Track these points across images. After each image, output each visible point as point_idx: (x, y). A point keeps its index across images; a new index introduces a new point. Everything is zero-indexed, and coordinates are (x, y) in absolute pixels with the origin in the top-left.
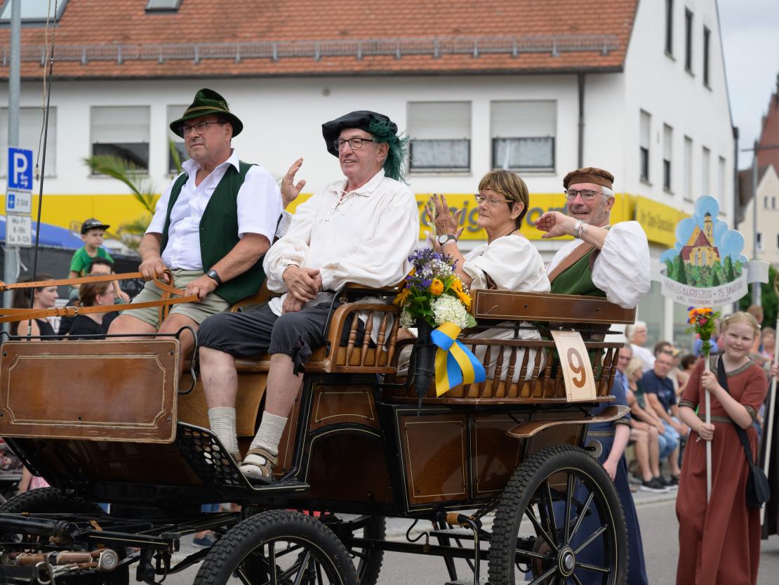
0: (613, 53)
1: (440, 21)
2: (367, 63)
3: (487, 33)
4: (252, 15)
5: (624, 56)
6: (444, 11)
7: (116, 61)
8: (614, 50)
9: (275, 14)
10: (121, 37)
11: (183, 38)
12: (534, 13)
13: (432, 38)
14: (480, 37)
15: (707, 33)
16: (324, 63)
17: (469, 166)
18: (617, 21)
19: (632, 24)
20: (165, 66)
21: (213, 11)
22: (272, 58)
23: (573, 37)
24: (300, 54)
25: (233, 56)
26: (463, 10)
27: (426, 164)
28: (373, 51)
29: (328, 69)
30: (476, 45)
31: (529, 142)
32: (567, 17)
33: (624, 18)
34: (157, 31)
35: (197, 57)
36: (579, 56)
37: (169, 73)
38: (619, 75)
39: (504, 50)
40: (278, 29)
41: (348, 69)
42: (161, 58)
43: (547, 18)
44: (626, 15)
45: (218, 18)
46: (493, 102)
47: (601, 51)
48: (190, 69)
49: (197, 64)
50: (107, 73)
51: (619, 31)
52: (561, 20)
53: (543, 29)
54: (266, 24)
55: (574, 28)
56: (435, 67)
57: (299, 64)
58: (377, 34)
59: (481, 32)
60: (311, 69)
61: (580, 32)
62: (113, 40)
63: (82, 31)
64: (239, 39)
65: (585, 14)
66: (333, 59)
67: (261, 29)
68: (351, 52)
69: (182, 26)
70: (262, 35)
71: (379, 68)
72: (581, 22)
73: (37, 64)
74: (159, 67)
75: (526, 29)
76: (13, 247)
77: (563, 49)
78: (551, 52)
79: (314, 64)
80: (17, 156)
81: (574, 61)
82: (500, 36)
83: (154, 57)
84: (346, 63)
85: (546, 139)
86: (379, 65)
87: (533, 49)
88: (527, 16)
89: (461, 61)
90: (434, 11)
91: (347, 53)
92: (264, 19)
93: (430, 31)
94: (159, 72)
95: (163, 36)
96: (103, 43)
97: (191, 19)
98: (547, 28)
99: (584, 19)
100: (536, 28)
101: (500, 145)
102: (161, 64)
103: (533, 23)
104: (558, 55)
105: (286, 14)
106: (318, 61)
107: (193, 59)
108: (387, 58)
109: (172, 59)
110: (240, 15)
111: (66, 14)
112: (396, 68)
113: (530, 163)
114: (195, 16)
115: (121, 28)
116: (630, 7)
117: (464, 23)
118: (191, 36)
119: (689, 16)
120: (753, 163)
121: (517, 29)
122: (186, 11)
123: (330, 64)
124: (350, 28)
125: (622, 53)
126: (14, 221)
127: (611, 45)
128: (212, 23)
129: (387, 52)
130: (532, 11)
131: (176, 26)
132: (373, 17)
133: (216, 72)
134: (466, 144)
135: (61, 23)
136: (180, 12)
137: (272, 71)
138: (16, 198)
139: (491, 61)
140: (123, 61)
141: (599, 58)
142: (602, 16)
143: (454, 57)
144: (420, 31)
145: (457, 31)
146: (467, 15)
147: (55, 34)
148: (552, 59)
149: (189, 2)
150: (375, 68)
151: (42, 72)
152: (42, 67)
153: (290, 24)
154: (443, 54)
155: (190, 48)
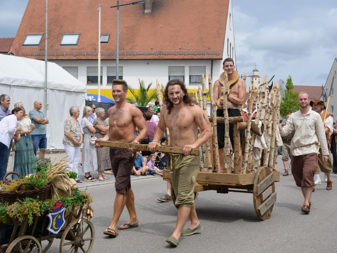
0: (219, 55)
1: (175, 46)
2: (159, 56)
3: (188, 49)
4: (127, 44)
5: (222, 56)
6: (176, 44)
7: (94, 55)
9: (133, 44)
10: (94, 49)
12: (199, 45)
15: (233, 48)
16: (148, 56)
18: (220, 47)
19: (223, 48)
22: (134, 55)
23: (209, 51)
24: (142, 54)
25: (125, 54)
28: (160, 53)
29: (149, 58)
30: (186, 52)
32: (207, 46)
36: (211, 56)
37: (108, 59)
38: (221, 60)
39: (193, 54)
40: (135, 48)
41: (154, 58)
42: (106, 54)
43: (202, 46)
44: (222, 45)
46: (190, 66)
47: (217, 54)
50: (92, 58)
51: (221, 49)
55: (209, 49)
56: (176, 58)
57: (142, 57)
58: (160, 49)
59: (186, 49)
61: (211, 50)
63: (84, 47)
64: (125, 50)
65: (212, 45)
66: (150, 55)
67: (130, 48)
68: (154, 54)
69: (110, 46)
71: (162, 58)
72: (211, 47)
73: (73, 56)
74: (105, 57)
75: (198, 49)
78: (204, 54)
79: (145, 57)
82: (191, 50)
83: (104, 54)
87: (200, 54)
88: (197, 45)
90: (174, 44)
92: (131, 45)
93: (173, 49)
94: (106, 58)
96: (90, 51)
98: (202, 48)
100: (200, 49)
101: (192, 77)
103: (199, 47)
104: (206, 55)
105: (136, 44)
108: (164, 55)
109: (109, 55)
110: (124, 44)
111: (78, 43)
112: (166, 58)
113: (199, 82)
114: (113, 44)
115: (94, 47)
116: (222, 43)
118: (112, 49)
119: (231, 44)
121: (195, 49)
122: (110, 43)
124: (153, 47)
127: (219, 53)
131: (108, 46)
132: (158, 45)
133: (120, 58)
134: (183, 77)
135: (78, 45)
137: (135, 58)
139: (190, 56)
140: (96, 55)
141: (216, 56)
142: (216, 46)
143: (181, 55)
144: (171, 49)
145: (180, 49)
146: (182, 45)
147: (77, 48)
148: (205, 56)
149: (111, 40)
150: (161, 58)
151: (75, 58)
152: (74, 56)
153: (138, 46)
154: (178, 54)
155: (113, 52)
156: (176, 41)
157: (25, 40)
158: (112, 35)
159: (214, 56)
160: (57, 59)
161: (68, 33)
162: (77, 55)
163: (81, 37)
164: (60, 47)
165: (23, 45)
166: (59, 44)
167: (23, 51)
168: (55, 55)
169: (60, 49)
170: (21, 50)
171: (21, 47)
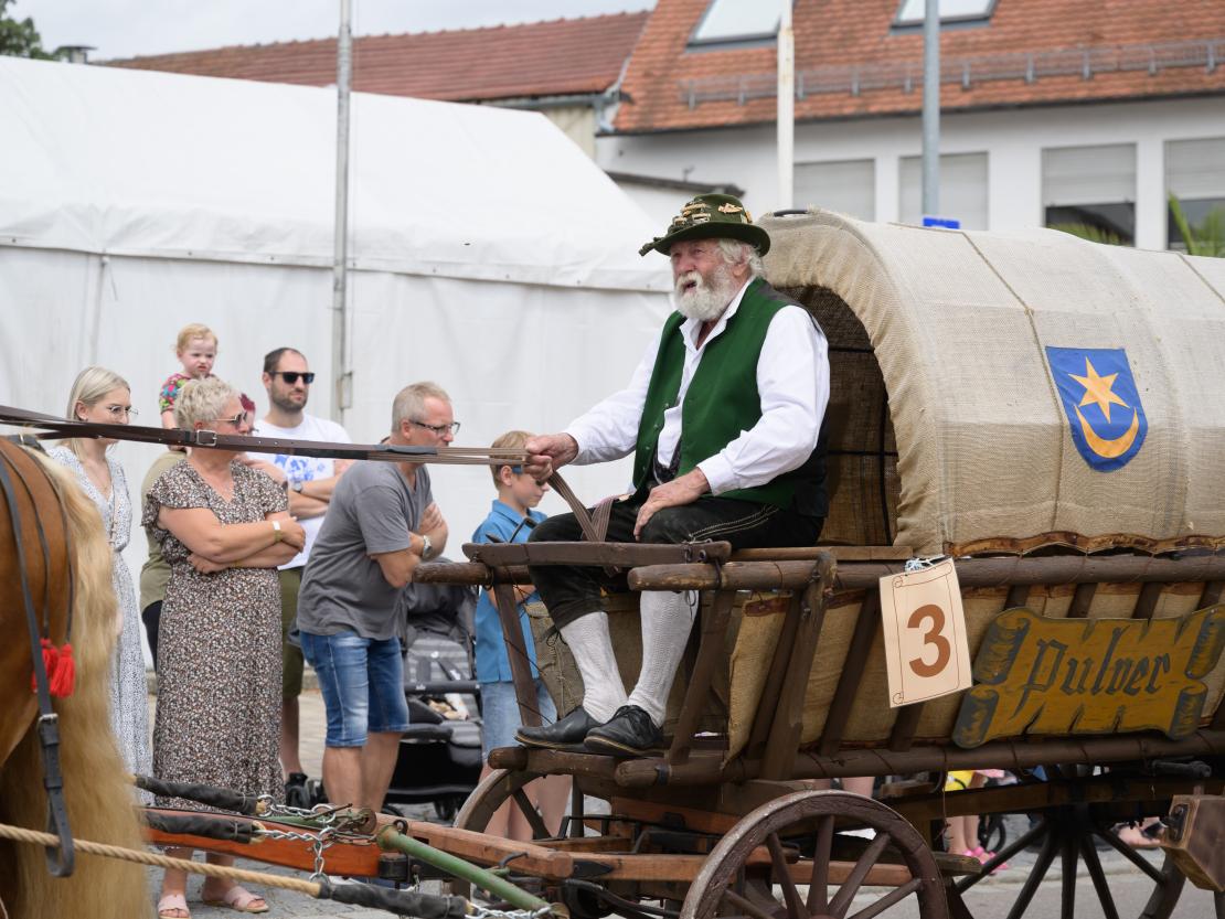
7: (1081, 74)
10: (1088, 37)
11: (1189, 33)
20: (1160, 79)
34: (1148, 24)
35: (1211, 61)
37: (1167, 89)
42: (1153, 67)
48: (1201, 81)
49: (1212, 72)
50: (1067, 95)
62: (1077, 41)
63: (1027, 31)
69: (1185, 14)
73: (957, 87)
74: (1151, 80)
83: (1142, 65)
94: (1150, 89)
95: (1156, 32)
96: (1059, 49)
102: (1152, 75)
107: (1206, 64)
109: (1171, 68)
111: (1001, 6)
115: (1089, 22)
118: (1203, 28)
131: (1176, 14)
135: (993, 21)
140: (1093, 73)
147: (985, 38)
151: (966, 101)
152: (965, 90)
155: (1200, 48)
157: (700, 11)
160: (863, 111)
162: (982, 82)
164: (891, 36)
165: (691, 45)
166: (887, 23)
167: (685, 80)
168: (855, 88)
169: (886, 50)
170: (675, 71)
171: (681, 57)
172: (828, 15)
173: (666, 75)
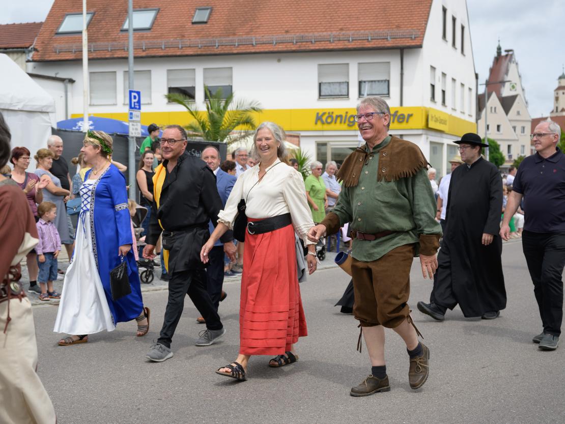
0: (417, 39)
1: (333, 25)
2: (298, 46)
3: (356, 30)
4: (242, 24)
5: (423, 40)
6: (335, 20)
7: (179, 47)
8: (418, 37)
9: (254, 23)
10: (180, 36)
11: (210, 36)
12: (379, 20)
13: (329, 33)
14: (353, 32)
15: (463, 28)
16: (278, 46)
17: (348, 95)
18: (419, 23)
19: (426, 24)
20: (202, 50)
21: (224, 22)
22: (252, 44)
23: (398, 31)
24: (266, 42)
25: (234, 44)
26: (344, 19)
27: (327, 94)
28: (301, 40)
29: (280, 49)
30: (351, 36)
31: (377, 83)
32: (394, 22)
33: (422, 21)
34: (198, 33)
35: (217, 45)
36: (401, 40)
37: (204, 53)
38: (420, 49)
39: (364, 38)
40: (255, 30)
41: (289, 49)
42: (200, 45)
43: (385, 22)
45: (227, 26)
46: (359, 64)
47: (411, 38)
48: (214, 51)
49: (217, 48)
50: (174, 54)
51: (420, 28)
52: (391, 23)
53: (383, 27)
54: (250, 28)
55: (398, 27)
56: (331, 47)
57: (266, 47)
58: (303, 32)
59: (353, 30)
60: (271, 50)
61: (401, 29)
62: (177, 37)
63: (162, 33)
64: (237, 36)
65: (404, 20)
66: (282, 44)
67: (246, 31)
68: (290, 41)
69: (210, 30)
70: (248, 33)
71: (304, 48)
72: (402, 24)
73: (141, 50)
74: (200, 50)
75: (375, 28)
76: (133, 137)
77: (393, 37)
78: (387, 39)
79: (273, 47)
80: (133, 94)
81: (399, 43)
82: (362, 31)
83: (196, 45)
84: (288, 46)
85: (385, 81)
86: (305, 47)
87: (378, 38)
88: (375, 21)
89: (343, 44)
90: (330, 20)
91: (289, 41)
92: (248, 26)
93: (328, 30)
94: (199, 53)
95: (201, 35)
96: (172, 39)
97: (214, 26)
98: (385, 27)
99: (403, 22)
100: (379, 27)
101: (363, 85)
103: (378, 25)
104: (390, 40)
105: (259, 23)
106: (275, 45)
107: (215, 46)
108: (308, 43)
109: (205, 46)
110: (237, 24)
111: (154, 25)
112: (313, 48)
113: (377, 93)
114: (216, 25)
115: (181, 32)
116: (425, 16)
117: (345, 25)
118: (214, 35)
119: (454, 20)
120: (485, 91)
121: (370, 28)
122: (211, 23)
123: (281, 47)
124: (289, 29)
125: (422, 38)
126: (133, 125)
127: (416, 35)
128: (224, 28)
129: (308, 40)
130: (377, 19)
131: (207, 30)
132: (301, 23)
133: (226, 52)
134: (347, 84)
135: (152, 30)
136: (208, 23)
137: (253, 51)
138: (133, 114)
139: (358, 44)
140: (182, 47)
141: (410, 41)
142: (412, 21)
143: (340, 42)
144: (324, 30)
145: (341, 29)
146: (346, 22)
147: (149, 35)
148: (387, 42)
149: (213, 18)
150: (302, 48)
151: (144, 54)
152: (144, 51)
153: (261, 28)
154: (335, 41)
155: (213, 41)
156: (334, 15)
157: (60, 23)
158: (216, 9)
159: (406, 41)
160: (112, 56)
161: (138, 9)
162: (149, 48)
163: (161, 14)
164: (120, 34)
165: (57, 34)
166: (119, 29)
167: (55, 45)
168: (109, 49)
169: (119, 38)
170: (51, 42)
171: (54, 37)
172: (100, 26)
173: (48, 43)
